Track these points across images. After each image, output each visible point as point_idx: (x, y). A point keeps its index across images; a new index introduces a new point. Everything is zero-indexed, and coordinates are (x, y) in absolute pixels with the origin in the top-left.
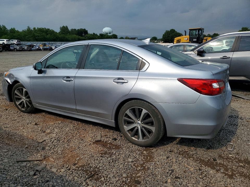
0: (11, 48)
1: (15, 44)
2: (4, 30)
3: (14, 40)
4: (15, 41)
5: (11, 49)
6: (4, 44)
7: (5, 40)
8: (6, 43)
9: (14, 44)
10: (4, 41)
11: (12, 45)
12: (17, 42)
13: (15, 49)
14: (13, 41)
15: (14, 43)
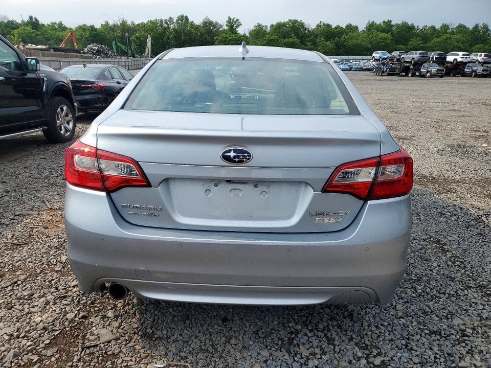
0: (466, 70)
1: (479, 63)
2: (484, 33)
3: (479, 54)
4: (481, 55)
5: (464, 72)
6: (455, 63)
7: (461, 53)
8: (459, 60)
9: (477, 63)
10: (458, 55)
11: (470, 65)
12: (483, 58)
13: (473, 71)
14: (477, 55)
15: (477, 60)
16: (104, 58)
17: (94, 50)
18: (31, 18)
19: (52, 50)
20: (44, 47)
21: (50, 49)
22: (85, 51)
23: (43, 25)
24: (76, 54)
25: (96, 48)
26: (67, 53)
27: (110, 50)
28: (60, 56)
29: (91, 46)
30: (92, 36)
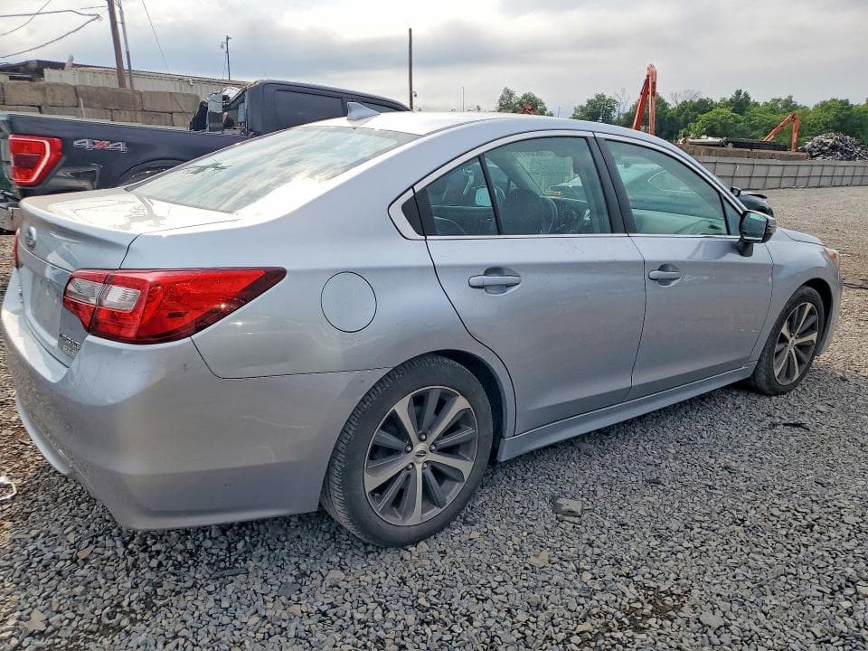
16: (842, 159)
17: (825, 145)
18: (739, 93)
19: (730, 145)
20: (718, 140)
21: (727, 143)
22: (806, 146)
23: (756, 104)
24: (772, 152)
25: (831, 141)
26: (755, 151)
27: (858, 145)
28: (740, 155)
29: (821, 138)
30: (839, 119)
